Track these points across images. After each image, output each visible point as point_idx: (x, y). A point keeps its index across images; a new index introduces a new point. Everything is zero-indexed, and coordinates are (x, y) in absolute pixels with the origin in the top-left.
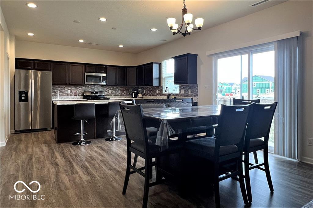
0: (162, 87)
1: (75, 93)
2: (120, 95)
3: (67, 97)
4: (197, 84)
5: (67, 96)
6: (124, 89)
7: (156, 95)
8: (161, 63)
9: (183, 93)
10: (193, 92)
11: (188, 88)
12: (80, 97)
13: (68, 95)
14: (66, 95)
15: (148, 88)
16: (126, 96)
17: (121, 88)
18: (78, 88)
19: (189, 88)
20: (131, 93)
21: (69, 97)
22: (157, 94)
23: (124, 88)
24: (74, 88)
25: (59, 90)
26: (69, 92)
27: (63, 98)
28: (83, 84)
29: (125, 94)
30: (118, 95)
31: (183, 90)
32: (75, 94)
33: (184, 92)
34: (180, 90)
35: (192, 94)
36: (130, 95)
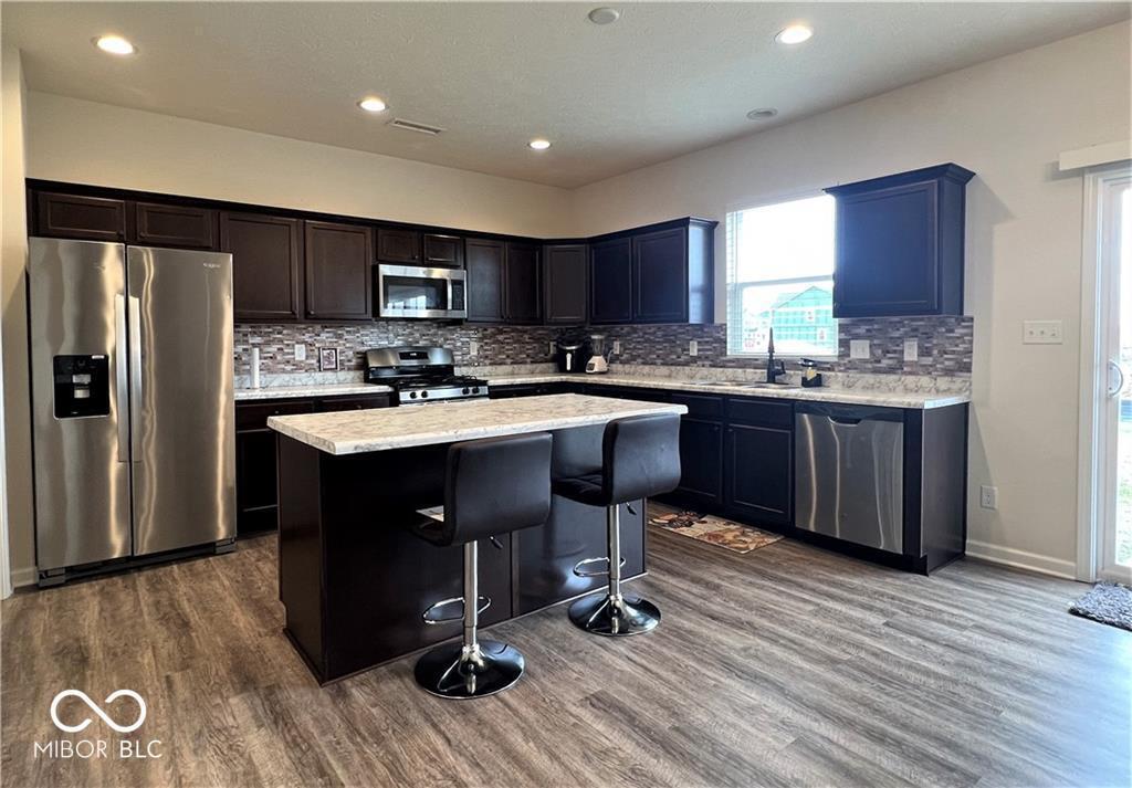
0: (723, 327)
1: (328, 358)
2: (512, 363)
3: (292, 375)
4: (967, 313)
5: (292, 371)
6: (526, 336)
7: (686, 364)
8: (717, 223)
9: (867, 356)
10: (935, 352)
11: (897, 334)
12: (352, 374)
13: (298, 367)
14: (289, 368)
15: (635, 331)
16: (535, 366)
17: (513, 331)
18: (340, 337)
19: (907, 336)
20: (552, 352)
21: (303, 376)
22: (694, 360)
23: (525, 332)
24: (323, 336)
25: (254, 345)
26: (300, 353)
27: (276, 383)
28: (369, 315)
29: (528, 356)
30: (505, 364)
31: (868, 342)
32: (330, 363)
33: (872, 353)
34: (844, 344)
35: (928, 360)
36: (546, 361)
